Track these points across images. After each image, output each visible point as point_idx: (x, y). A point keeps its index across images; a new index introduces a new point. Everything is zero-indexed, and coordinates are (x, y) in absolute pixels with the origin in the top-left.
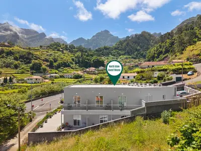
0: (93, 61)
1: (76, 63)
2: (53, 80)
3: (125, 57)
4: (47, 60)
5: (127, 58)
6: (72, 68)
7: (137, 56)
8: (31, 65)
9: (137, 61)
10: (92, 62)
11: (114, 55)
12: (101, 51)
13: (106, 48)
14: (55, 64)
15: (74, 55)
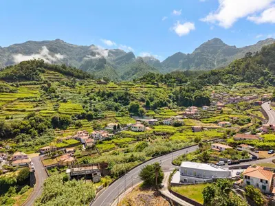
0: (195, 98)
1: (173, 102)
2: (154, 128)
3: (243, 84)
4: (142, 100)
5: (246, 87)
6: (169, 108)
7: (262, 83)
8: (129, 106)
9: (263, 91)
10: (193, 99)
11: (226, 83)
12: (206, 77)
13: (214, 74)
14: (152, 104)
15: (171, 90)
